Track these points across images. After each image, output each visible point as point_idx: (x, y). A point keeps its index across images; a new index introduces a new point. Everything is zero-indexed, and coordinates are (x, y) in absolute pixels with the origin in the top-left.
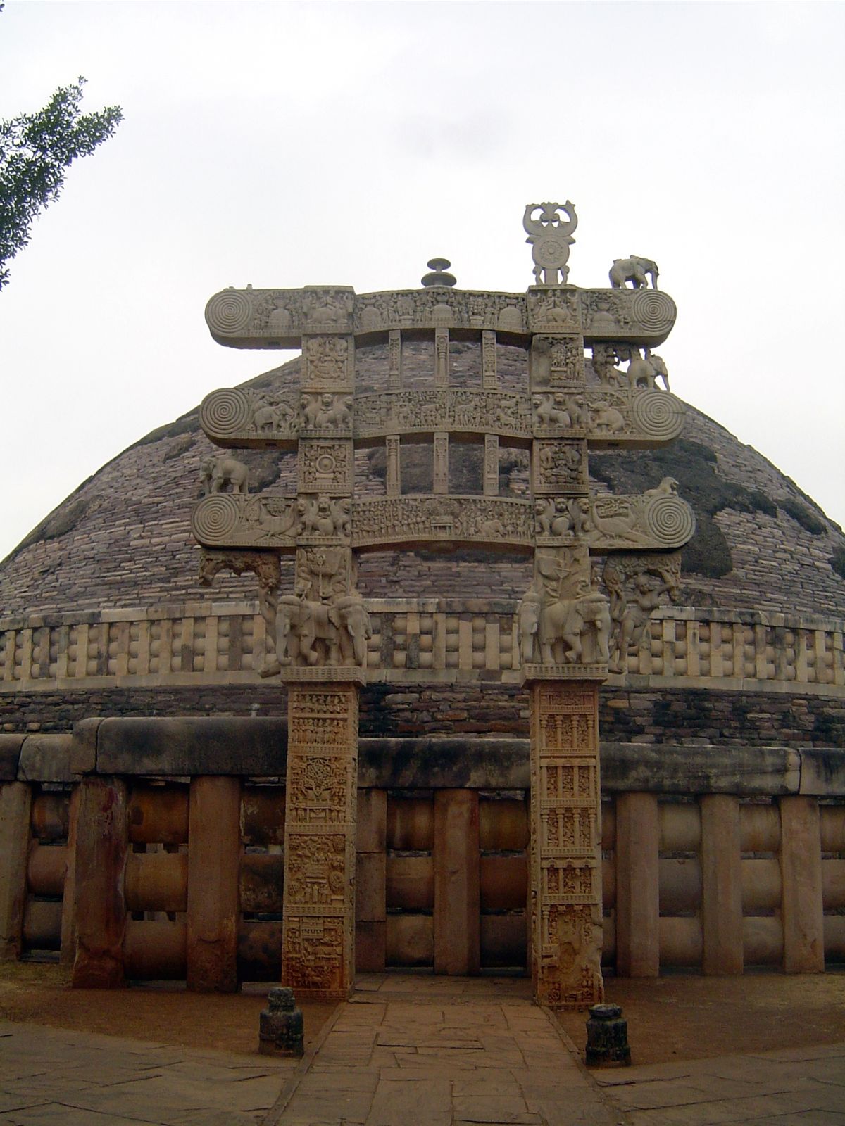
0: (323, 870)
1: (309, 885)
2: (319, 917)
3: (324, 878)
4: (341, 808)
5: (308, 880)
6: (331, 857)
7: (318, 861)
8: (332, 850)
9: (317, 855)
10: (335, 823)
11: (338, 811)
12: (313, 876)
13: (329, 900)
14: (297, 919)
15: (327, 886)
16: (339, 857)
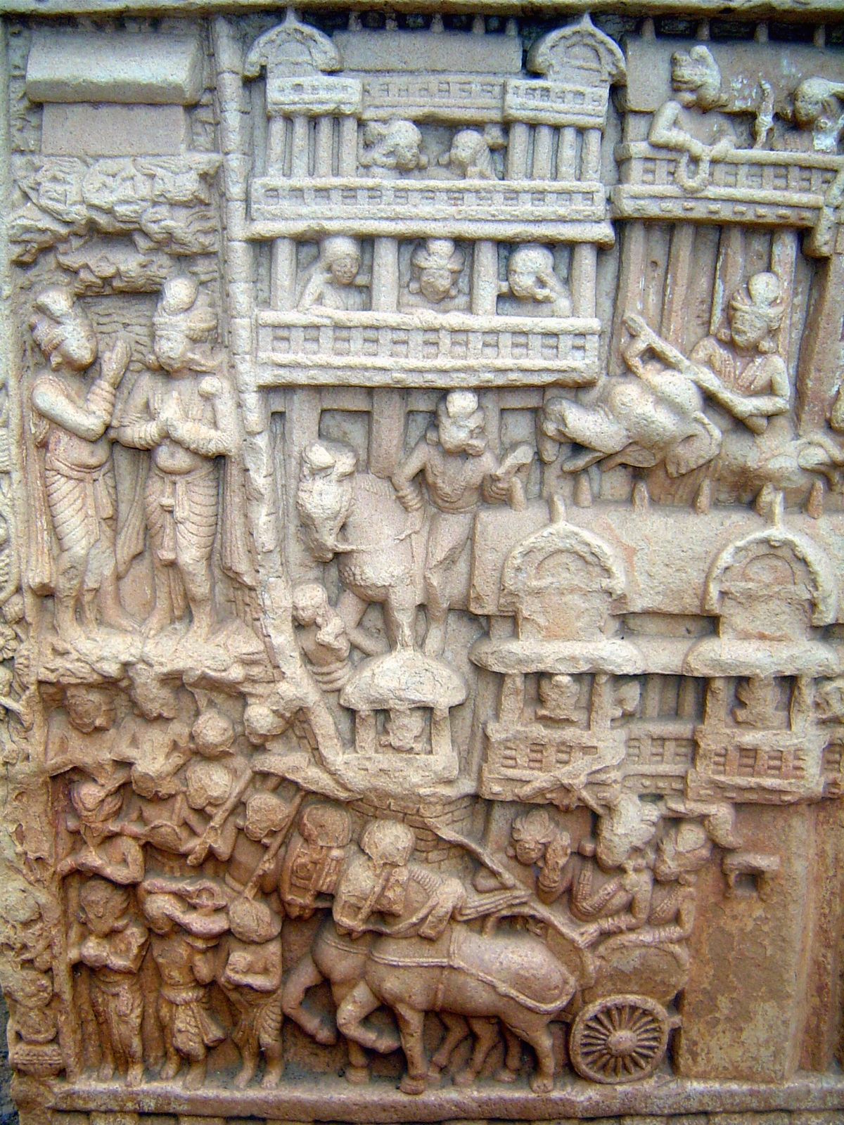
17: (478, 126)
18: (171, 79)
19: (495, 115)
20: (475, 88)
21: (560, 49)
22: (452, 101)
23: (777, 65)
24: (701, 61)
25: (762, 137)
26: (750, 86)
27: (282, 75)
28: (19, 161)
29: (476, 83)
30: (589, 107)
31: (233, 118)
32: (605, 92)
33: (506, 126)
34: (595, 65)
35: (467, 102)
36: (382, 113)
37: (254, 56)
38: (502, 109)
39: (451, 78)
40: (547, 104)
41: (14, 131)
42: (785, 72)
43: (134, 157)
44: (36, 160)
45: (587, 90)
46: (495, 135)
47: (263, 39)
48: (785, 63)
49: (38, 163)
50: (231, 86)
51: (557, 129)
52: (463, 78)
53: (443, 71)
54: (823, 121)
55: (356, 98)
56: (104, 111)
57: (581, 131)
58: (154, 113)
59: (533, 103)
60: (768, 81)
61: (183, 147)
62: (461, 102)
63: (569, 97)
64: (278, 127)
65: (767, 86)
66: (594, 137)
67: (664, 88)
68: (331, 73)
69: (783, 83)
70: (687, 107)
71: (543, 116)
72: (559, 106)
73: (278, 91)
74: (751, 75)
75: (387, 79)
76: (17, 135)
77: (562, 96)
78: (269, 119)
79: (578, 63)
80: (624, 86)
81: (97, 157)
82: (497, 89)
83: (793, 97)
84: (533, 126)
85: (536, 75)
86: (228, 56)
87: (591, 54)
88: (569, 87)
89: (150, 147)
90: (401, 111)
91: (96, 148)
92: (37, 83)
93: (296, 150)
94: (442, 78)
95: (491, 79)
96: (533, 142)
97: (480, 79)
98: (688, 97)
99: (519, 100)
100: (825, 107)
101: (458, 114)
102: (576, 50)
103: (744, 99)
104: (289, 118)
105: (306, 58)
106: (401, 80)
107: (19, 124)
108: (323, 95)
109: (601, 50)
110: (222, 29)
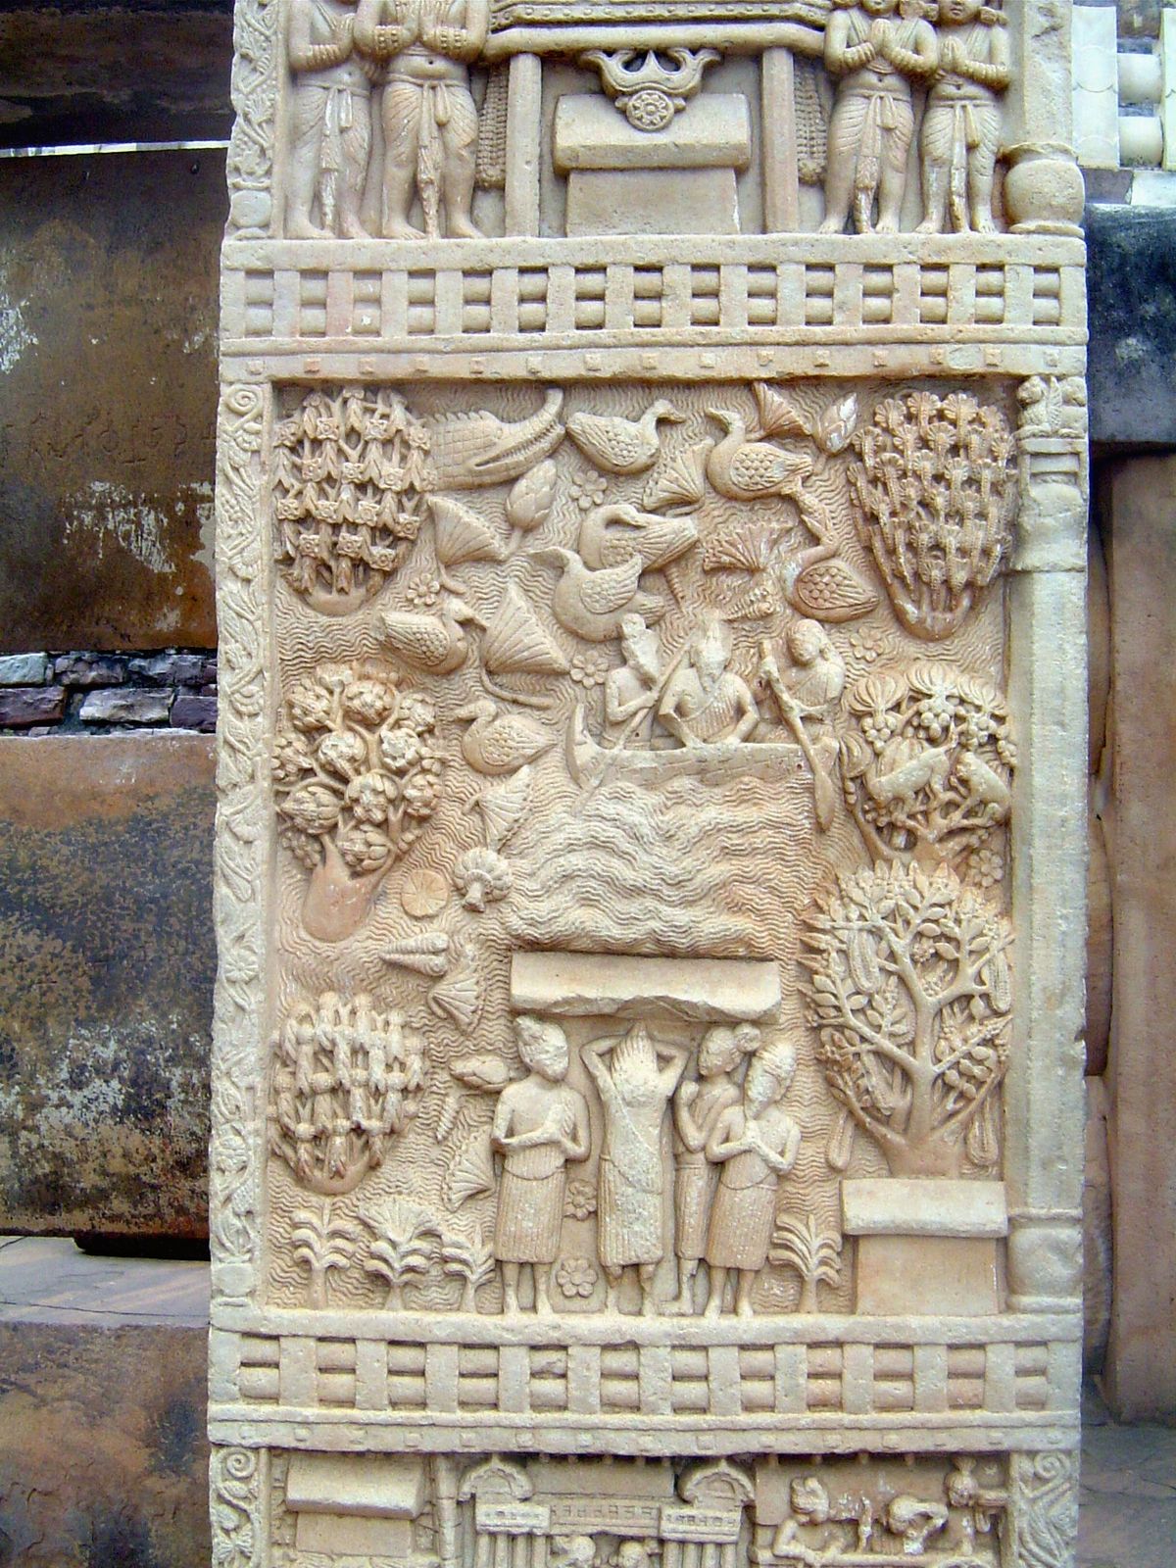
0: (727, 844)
1: (550, 1045)
2: (684, 1465)
3: (748, 955)
4: (965, 48)
5: (536, 982)
6: (831, 671)
7: (664, 727)
8: (853, 583)
9: (644, 648)
10: (884, 236)
11: (921, 86)
12: (603, 924)
13: (813, 1244)
14: (398, 1492)
15: (782, 1053)
16: (941, 681)
17: (640, 1540)
18: (402, 1505)
19: (653, 1532)
20: (638, 1510)
21: (702, 1486)
22: (619, 1522)
23: (875, 1484)
24: (813, 1492)
25: (863, 1543)
26: (854, 1502)
27: (487, 1502)
28: (277, 1552)
29: (638, 1507)
30: (726, 1529)
31: (449, 1533)
32: (737, 1515)
33: (662, 1542)
34: (730, 1495)
35: (631, 1522)
36: (566, 1530)
37: (466, 1488)
38: (658, 1528)
39: (619, 1503)
40: (693, 1528)
41: (274, 1530)
42: (882, 1489)
43: (371, 1557)
44: (292, 1553)
45: (724, 1515)
46: (653, 1546)
47: (474, 1475)
48: (881, 1482)
49: (293, 1556)
50: (448, 1507)
51: (701, 1545)
52: (627, 1502)
53: (612, 1496)
54: (911, 1532)
55: (545, 1524)
56: (347, 1521)
57: (720, 1545)
58: (387, 1525)
59: (682, 1527)
60: (868, 1497)
61: (409, 1551)
62: (626, 1523)
63: (710, 1521)
64: (484, 1541)
65: (867, 1502)
66: (730, 1551)
67: (785, 1508)
68: (525, 1500)
69: (880, 1498)
70: (802, 1525)
71: (689, 1537)
72: (702, 1528)
73: (486, 1515)
74: (855, 1493)
75: (568, 1502)
76: (276, 1532)
77: (705, 1520)
78: (477, 1533)
79: (717, 1494)
80: (754, 1507)
81: (341, 1555)
82: (654, 1512)
83: (887, 1509)
84: (682, 1543)
85: (685, 1502)
86: (446, 1486)
87: (727, 1487)
88: (711, 1513)
89: (383, 1550)
90: (581, 1529)
91: (339, 1548)
92: (294, 1502)
93: (498, 1559)
94: (613, 1501)
95: (649, 1503)
96: (683, 1552)
97: (642, 1503)
98: (804, 1519)
99: (671, 1526)
100: (911, 1523)
101: (624, 1531)
102: (716, 1484)
103: (850, 1511)
104: (493, 1535)
105: (507, 1489)
106: (580, 1503)
107: (277, 1523)
108: (520, 1521)
109: (736, 1485)
110: (442, 1465)
